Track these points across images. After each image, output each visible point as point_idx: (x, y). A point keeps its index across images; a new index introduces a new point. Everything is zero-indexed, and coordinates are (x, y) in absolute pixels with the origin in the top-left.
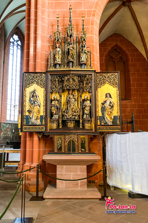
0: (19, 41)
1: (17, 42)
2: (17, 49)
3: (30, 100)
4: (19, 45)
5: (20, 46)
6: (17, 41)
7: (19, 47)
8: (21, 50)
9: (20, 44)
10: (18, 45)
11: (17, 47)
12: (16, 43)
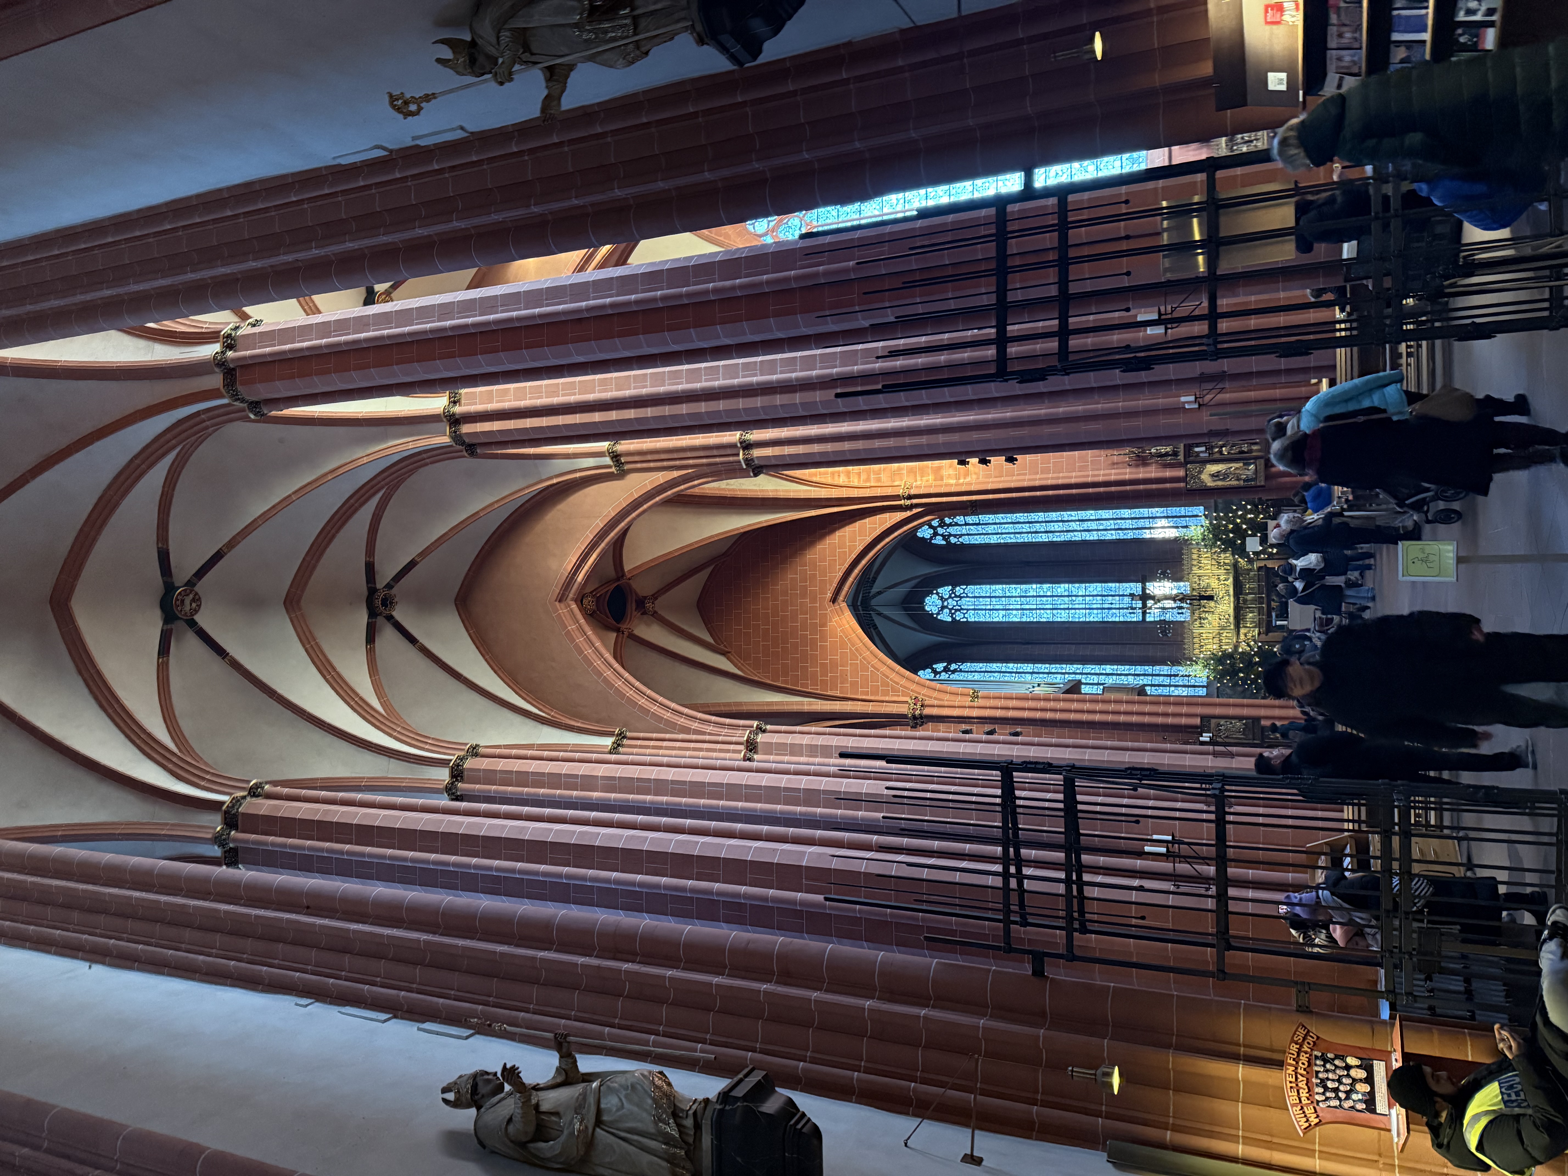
0: (934, 666)
1: (940, 673)
2: (961, 671)
3: (1224, 479)
4: (945, 668)
5: (950, 663)
6: (935, 672)
7: (953, 666)
8: (963, 663)
9: (945, 664)
10: (946, 670)
11: (954, 671)
12: (943, 674)
